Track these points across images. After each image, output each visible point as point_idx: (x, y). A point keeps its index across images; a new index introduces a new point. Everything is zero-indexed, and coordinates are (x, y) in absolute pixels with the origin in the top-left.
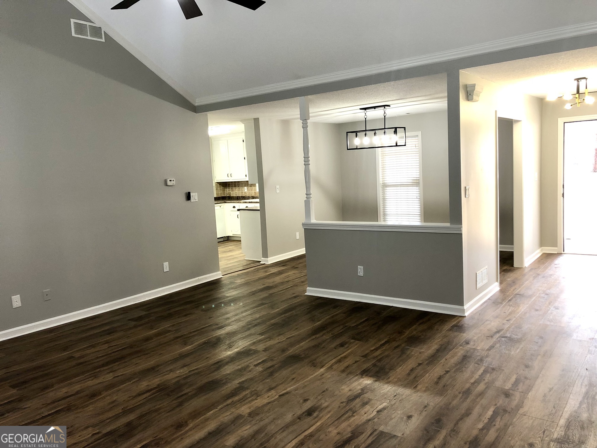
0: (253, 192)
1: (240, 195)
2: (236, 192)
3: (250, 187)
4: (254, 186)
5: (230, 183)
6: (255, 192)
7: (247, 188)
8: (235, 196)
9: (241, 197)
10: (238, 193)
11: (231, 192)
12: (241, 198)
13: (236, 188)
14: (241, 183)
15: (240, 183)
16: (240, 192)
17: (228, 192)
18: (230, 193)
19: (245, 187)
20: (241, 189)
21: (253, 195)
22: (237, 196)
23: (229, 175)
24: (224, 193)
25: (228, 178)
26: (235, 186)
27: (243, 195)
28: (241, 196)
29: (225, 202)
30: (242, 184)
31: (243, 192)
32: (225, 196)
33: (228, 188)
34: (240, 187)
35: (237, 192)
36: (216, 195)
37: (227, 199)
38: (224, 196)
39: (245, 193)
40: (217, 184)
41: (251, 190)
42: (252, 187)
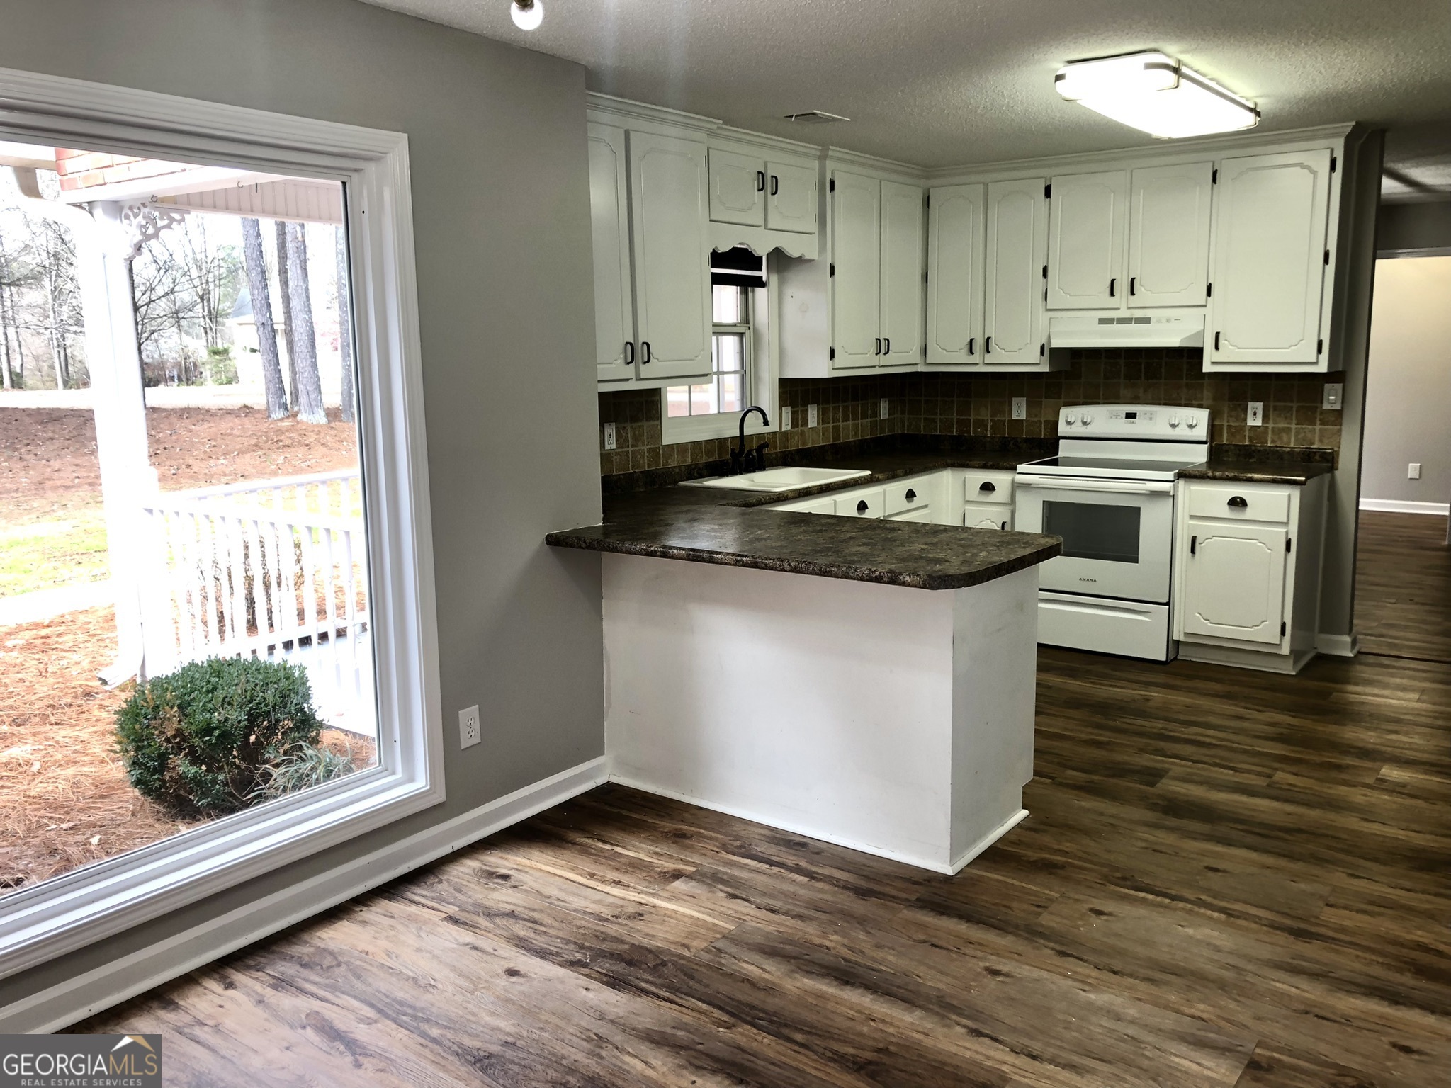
0: (646, 448)
3: (628, 426)
6: (654, 450)
21: (644, 464)
39: (608, 456)
41: (637, 440)
42: (640, 424)
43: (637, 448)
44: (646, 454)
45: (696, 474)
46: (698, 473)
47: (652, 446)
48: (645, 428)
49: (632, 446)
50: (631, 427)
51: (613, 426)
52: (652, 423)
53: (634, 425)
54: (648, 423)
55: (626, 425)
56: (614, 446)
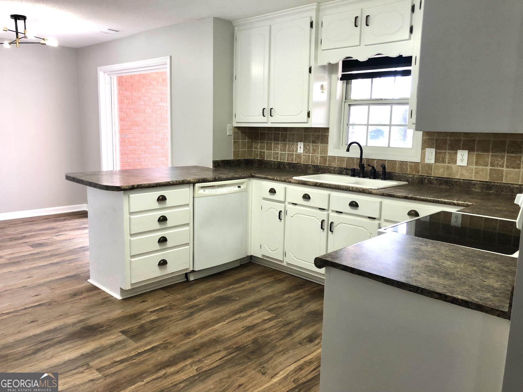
0: (319, 155)
1: (284, 159)
2: (276, 152)
3: (311, 145)
4: (322, 143)
5: (266, 132)
6: (323, 157)
7: (304, 146)
8: (275, 162)
9: (289, 164)
10: (281, 154)
11: (266, 151)
12: (287, 167)
13: (277, 144)
14: (292, 132)
15: (288, 133)
16: (287, 153)
17: (259, 150)
18: (264, 152)
19: (299, 143)
20: (289, 147)
21: (318, 162)
22: (279, 161)
23: (267, 112)
24: (250, 152)
25: (264, 119)
26: (276, 139)
27: (292, 160)
28: (286, 161)
29: (251, 174)
30: (293, 135)
31: (294, 153)
32: (253, 158)
33: (261, 143)
34: (287, 143)
35: (279, 152)
36: (232, 155)
37: (257, 165)
38: (249, 158)
39: (299, 156)
40: (237, 130)
41: (314, 151)
42: (317, 144)
43: (314, 155)
44: (319, 158)
45: (344, 173)
46: (346, 172)
47: (323, 155)
48: (320, 146)
49: (312, 153)
50: (312, 145)
51: (302, 144)
52: (324, 145)
53: (314, 144)
54: (322, 145)
55: (309, 144)
56: (302, 152)
